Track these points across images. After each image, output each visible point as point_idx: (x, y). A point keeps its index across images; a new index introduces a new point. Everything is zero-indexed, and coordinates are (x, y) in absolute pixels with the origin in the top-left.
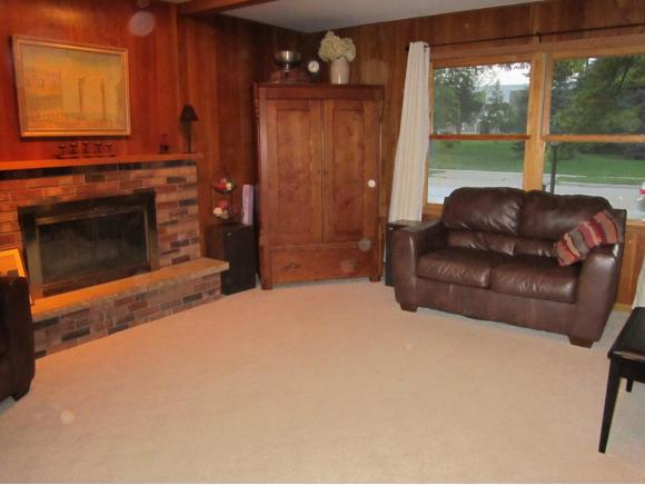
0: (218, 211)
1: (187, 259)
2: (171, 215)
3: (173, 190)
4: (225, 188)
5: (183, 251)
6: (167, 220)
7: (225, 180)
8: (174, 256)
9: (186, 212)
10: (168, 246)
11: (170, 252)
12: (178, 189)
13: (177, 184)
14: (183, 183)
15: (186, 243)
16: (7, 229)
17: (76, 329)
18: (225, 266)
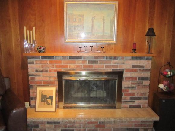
0: (161, 86)
1: (139, 106)
2: (132, 84)
3: (136, 71)
4: (167, 74)
5: (137, 102)
6: (129, 86)
7: (168, 70)
8: (131, 104)
9: (142, 84)
10: (128, 98)
11: (129, 101)
12: (138, 71)
13: (138, 69)
14: (142, 69)
15: (139, 98)
16: (52, 80)
17: (67, 128)
18: (157, 118)
